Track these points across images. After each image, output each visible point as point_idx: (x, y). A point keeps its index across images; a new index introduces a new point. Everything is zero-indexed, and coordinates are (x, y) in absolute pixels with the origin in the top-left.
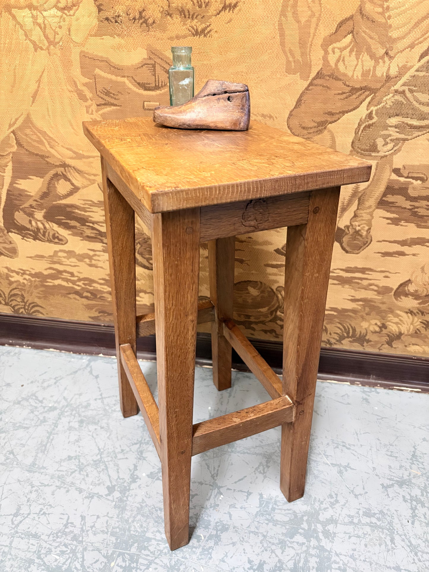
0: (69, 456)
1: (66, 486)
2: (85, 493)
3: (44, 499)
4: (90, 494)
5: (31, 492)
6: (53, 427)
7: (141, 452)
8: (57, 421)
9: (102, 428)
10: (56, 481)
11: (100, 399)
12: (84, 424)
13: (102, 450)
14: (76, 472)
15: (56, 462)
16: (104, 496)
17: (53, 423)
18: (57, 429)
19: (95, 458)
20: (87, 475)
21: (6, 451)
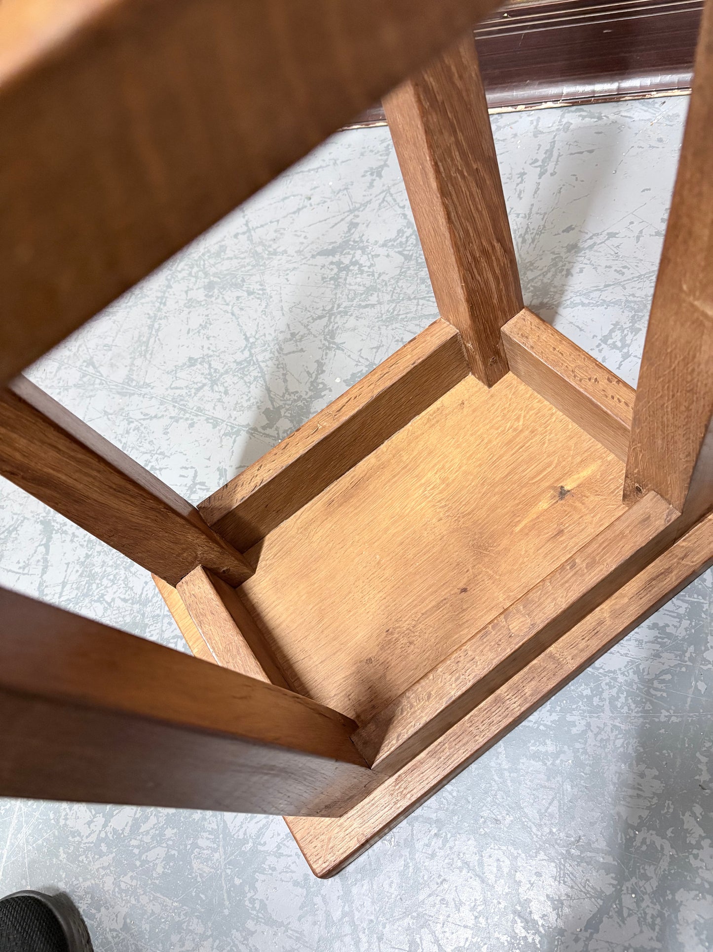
0: (190, 359)
1: (187, 415)
2: (224, 425)
3: (151, 442)
4: (232, 428)
5: (128, 432)
6: (157, 304)
7: (332, 334)
8: (164, 292)
9: (250, 293)
10: (171, 408)
11: (244, 233)
12: (216, 291)
13: (251, 340)
14: (206, 388)
15: (168, 373)
16: (260, 430)
17: (158, 297)
18: (165, 309)
19: (240, 357)
20: (226, 393)
21: (81, 360)
